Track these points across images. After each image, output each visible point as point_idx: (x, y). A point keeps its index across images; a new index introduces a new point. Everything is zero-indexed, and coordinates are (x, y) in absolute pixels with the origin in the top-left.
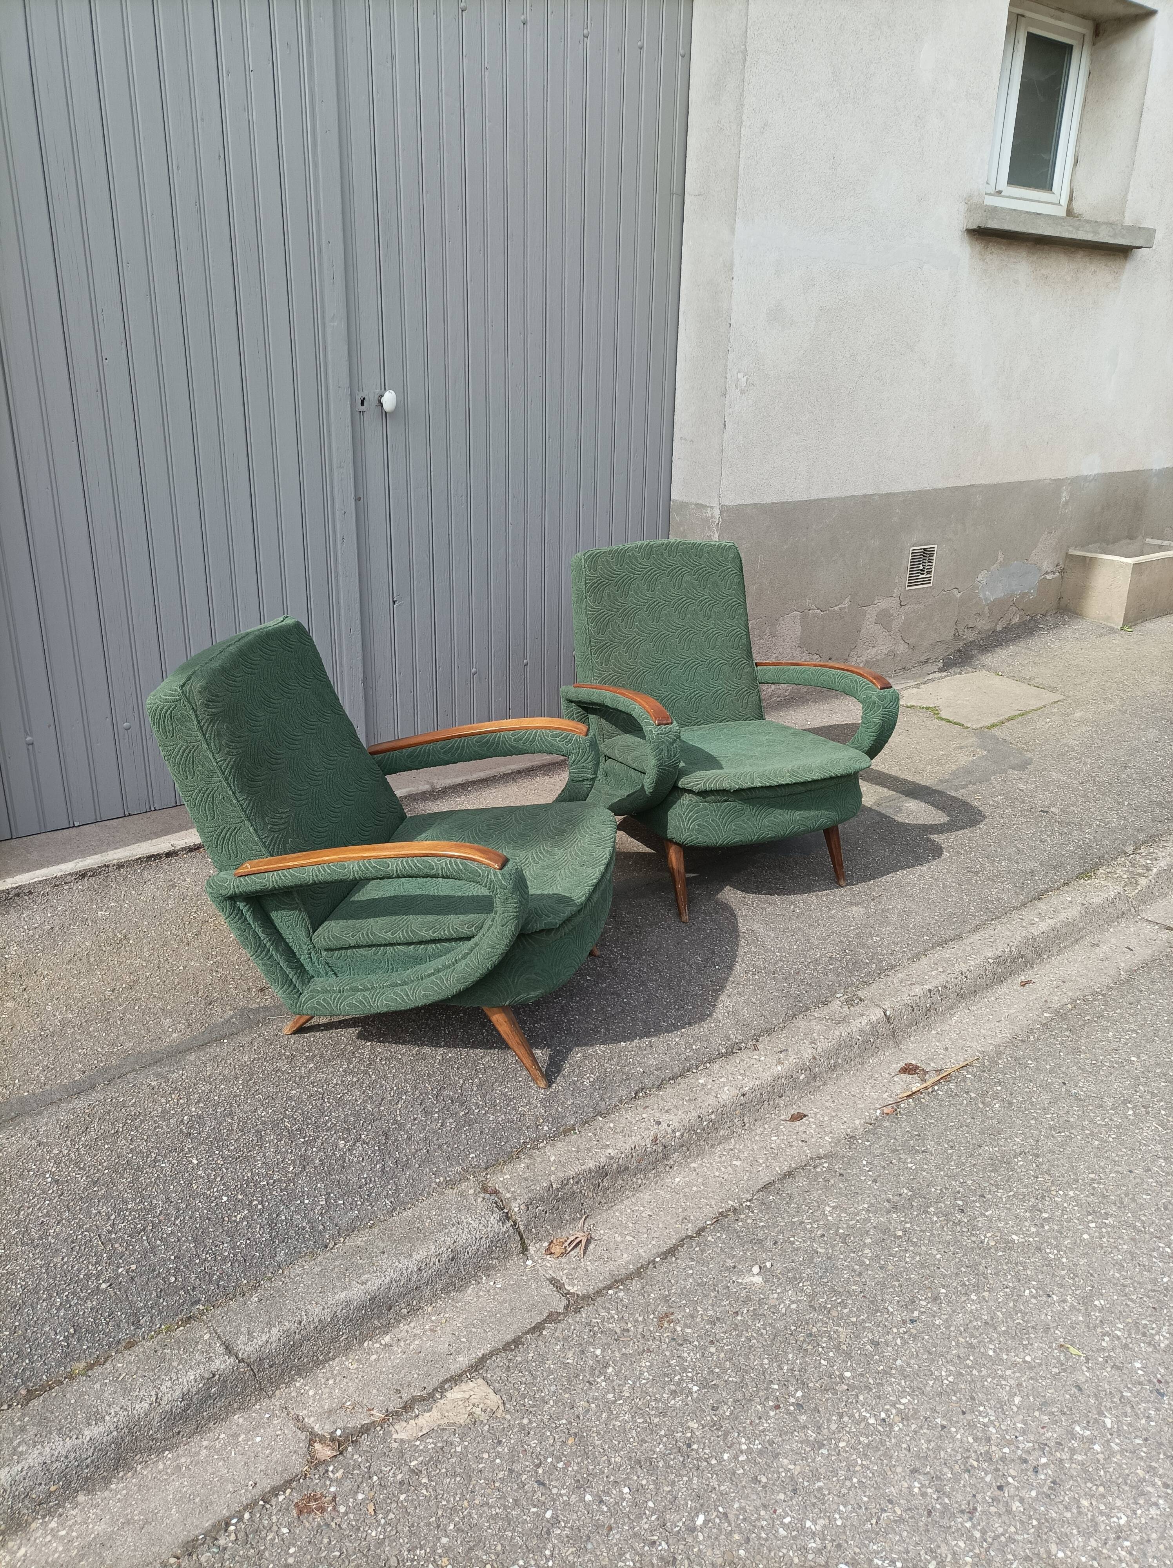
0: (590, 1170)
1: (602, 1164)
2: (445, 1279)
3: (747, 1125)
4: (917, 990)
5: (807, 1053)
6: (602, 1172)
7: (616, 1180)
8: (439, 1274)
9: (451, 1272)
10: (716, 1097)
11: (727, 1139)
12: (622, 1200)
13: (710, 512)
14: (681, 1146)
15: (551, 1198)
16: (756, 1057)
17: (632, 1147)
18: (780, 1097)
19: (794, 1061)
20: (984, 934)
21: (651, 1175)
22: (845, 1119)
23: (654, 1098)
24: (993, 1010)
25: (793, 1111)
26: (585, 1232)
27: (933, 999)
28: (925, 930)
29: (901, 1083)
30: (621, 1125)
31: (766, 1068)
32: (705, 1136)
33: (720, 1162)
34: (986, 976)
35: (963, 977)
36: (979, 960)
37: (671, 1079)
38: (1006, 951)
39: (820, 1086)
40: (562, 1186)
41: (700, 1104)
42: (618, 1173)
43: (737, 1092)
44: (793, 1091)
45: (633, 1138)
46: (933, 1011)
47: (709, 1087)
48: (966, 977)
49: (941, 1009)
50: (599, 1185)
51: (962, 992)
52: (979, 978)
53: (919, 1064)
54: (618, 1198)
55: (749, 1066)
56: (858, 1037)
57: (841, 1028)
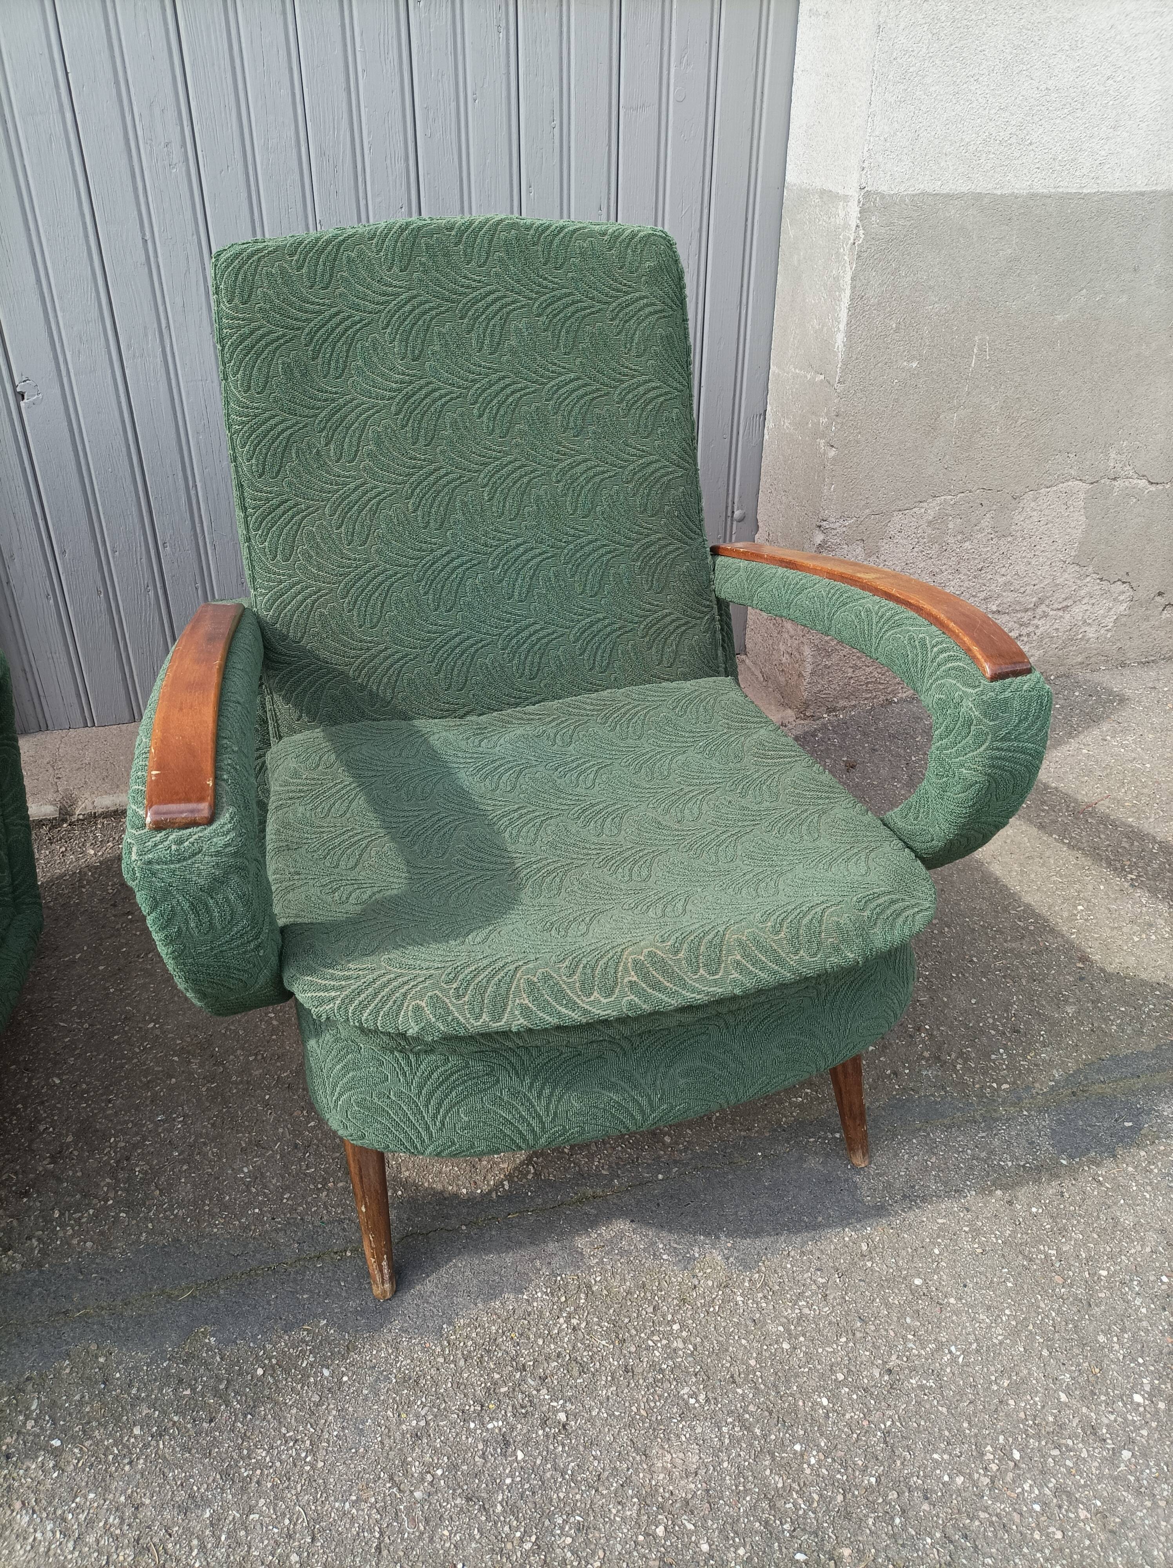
13: (842, 214)
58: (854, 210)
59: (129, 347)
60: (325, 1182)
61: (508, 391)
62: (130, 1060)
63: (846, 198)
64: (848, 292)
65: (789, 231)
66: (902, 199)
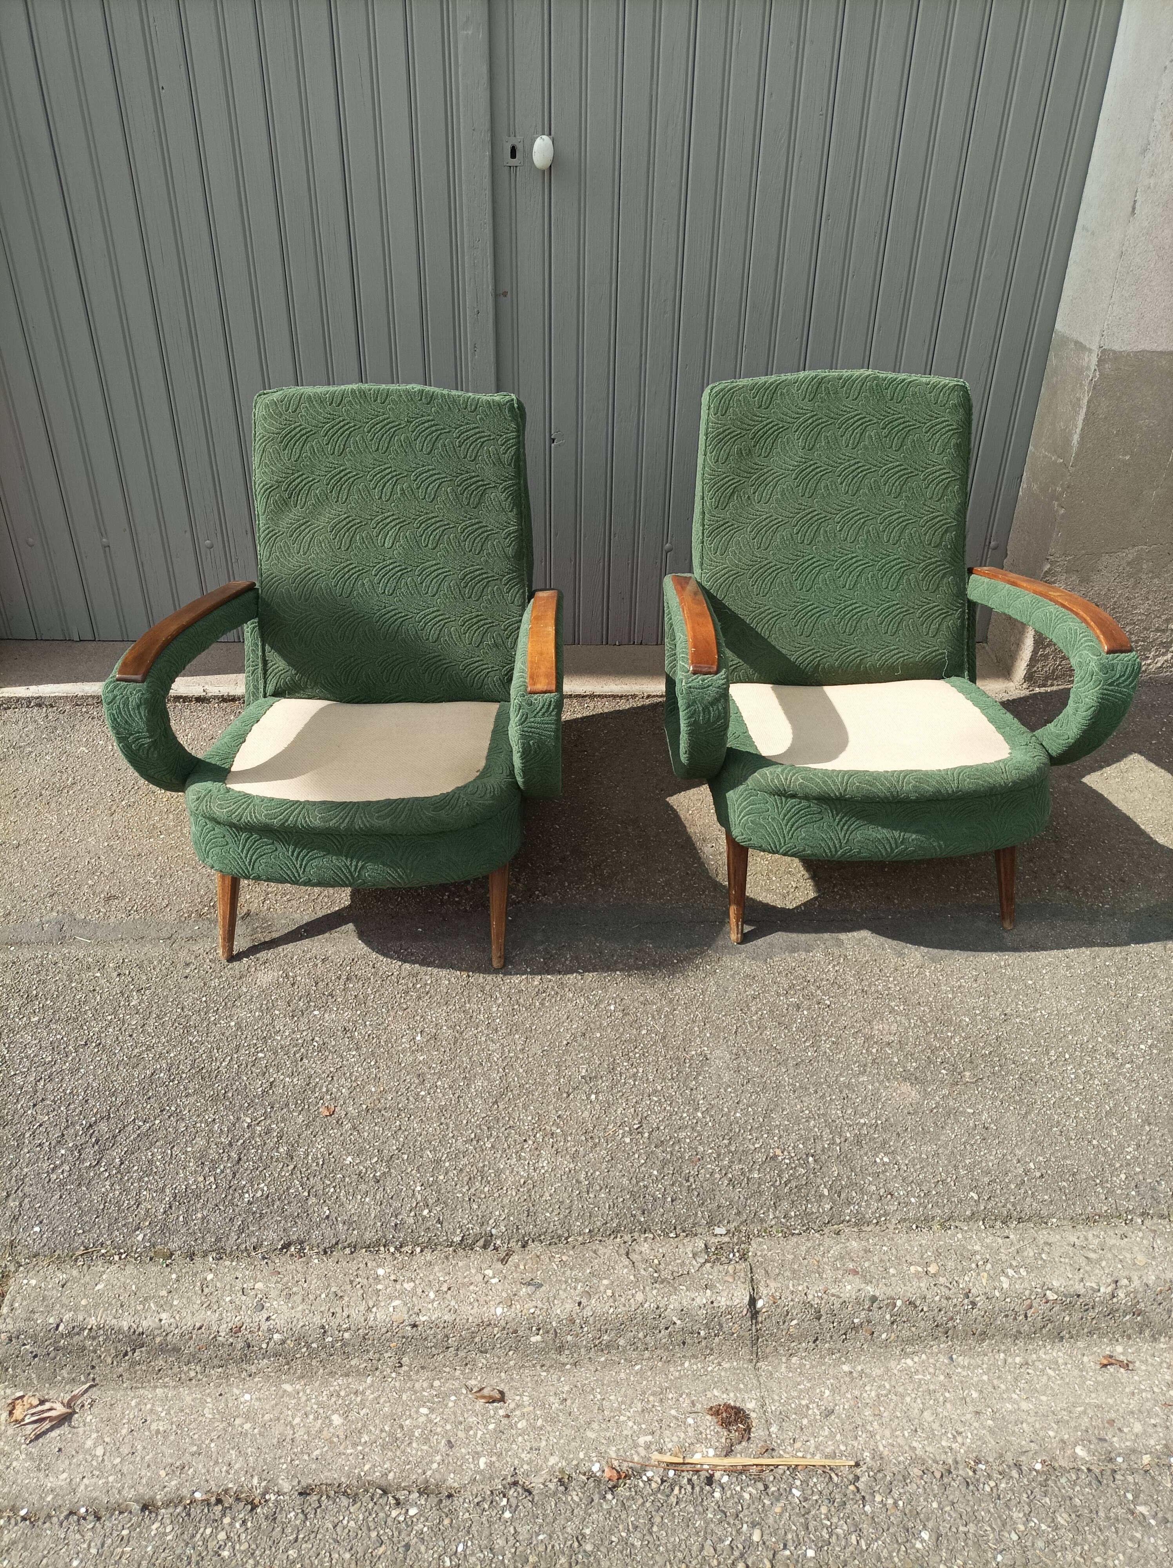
0: (120, 1329)
1: (141, 1330)
3: (405, 1368)
4: (849, 1288)
5: (564, 1308)
6: (137, 1340)
7: (156, 1356)
10: (369, 1309)
11: (362, 1374)
12: (156, 1387)
13: (1087, 359)
14: (277, 1355)
15: (48, 1342)
16: (489, 1272)
17: (198, 1325)
18: (481, 1352)
19: (532, 1311)
20: (1094, 1236)
21: (213, 1372)
22: (544, 1443)
23: (298, 1264)
24: (995, 1382)
25: (494, 1383)
26: (69, 1405)
27: (876, 1315)
28: (986, 1180)
29: (691, 1432)
30: (218, 1285)
31: (482, 1302)
32: (323, 1355)
33: (321, 1405)
34: (1026, 1317)
35: (966, 1301)
36: (1027, 1285)
37: (349, 1245)
38: (1102, 1290)
39: (564, 1365)
40: (70, 1335)
41: (339, 1310)
42: (162, 1350)
43: (406, 1317)
44: (511, 1353)
45: (209, 1313)
46: (863, 1334)
47: (379, 1287)
48: (974, 1304)
49: (884, 1336)
50: (126, 1354)
51: (950, 1324)
52: (1006, 1316)
53: (753, 1415)
54: (149, 1381)
55: (463, 1284)
56: (674, 1319)
57: (655, 1292)
58: (1095, 360)
59: (619, 415)
60: (704, 892)
61: (859, 470)
62: (595, 823)
63: (1090, 350)
64: (1084, 410)
65: (1053, 361)
66: (1129, 354)
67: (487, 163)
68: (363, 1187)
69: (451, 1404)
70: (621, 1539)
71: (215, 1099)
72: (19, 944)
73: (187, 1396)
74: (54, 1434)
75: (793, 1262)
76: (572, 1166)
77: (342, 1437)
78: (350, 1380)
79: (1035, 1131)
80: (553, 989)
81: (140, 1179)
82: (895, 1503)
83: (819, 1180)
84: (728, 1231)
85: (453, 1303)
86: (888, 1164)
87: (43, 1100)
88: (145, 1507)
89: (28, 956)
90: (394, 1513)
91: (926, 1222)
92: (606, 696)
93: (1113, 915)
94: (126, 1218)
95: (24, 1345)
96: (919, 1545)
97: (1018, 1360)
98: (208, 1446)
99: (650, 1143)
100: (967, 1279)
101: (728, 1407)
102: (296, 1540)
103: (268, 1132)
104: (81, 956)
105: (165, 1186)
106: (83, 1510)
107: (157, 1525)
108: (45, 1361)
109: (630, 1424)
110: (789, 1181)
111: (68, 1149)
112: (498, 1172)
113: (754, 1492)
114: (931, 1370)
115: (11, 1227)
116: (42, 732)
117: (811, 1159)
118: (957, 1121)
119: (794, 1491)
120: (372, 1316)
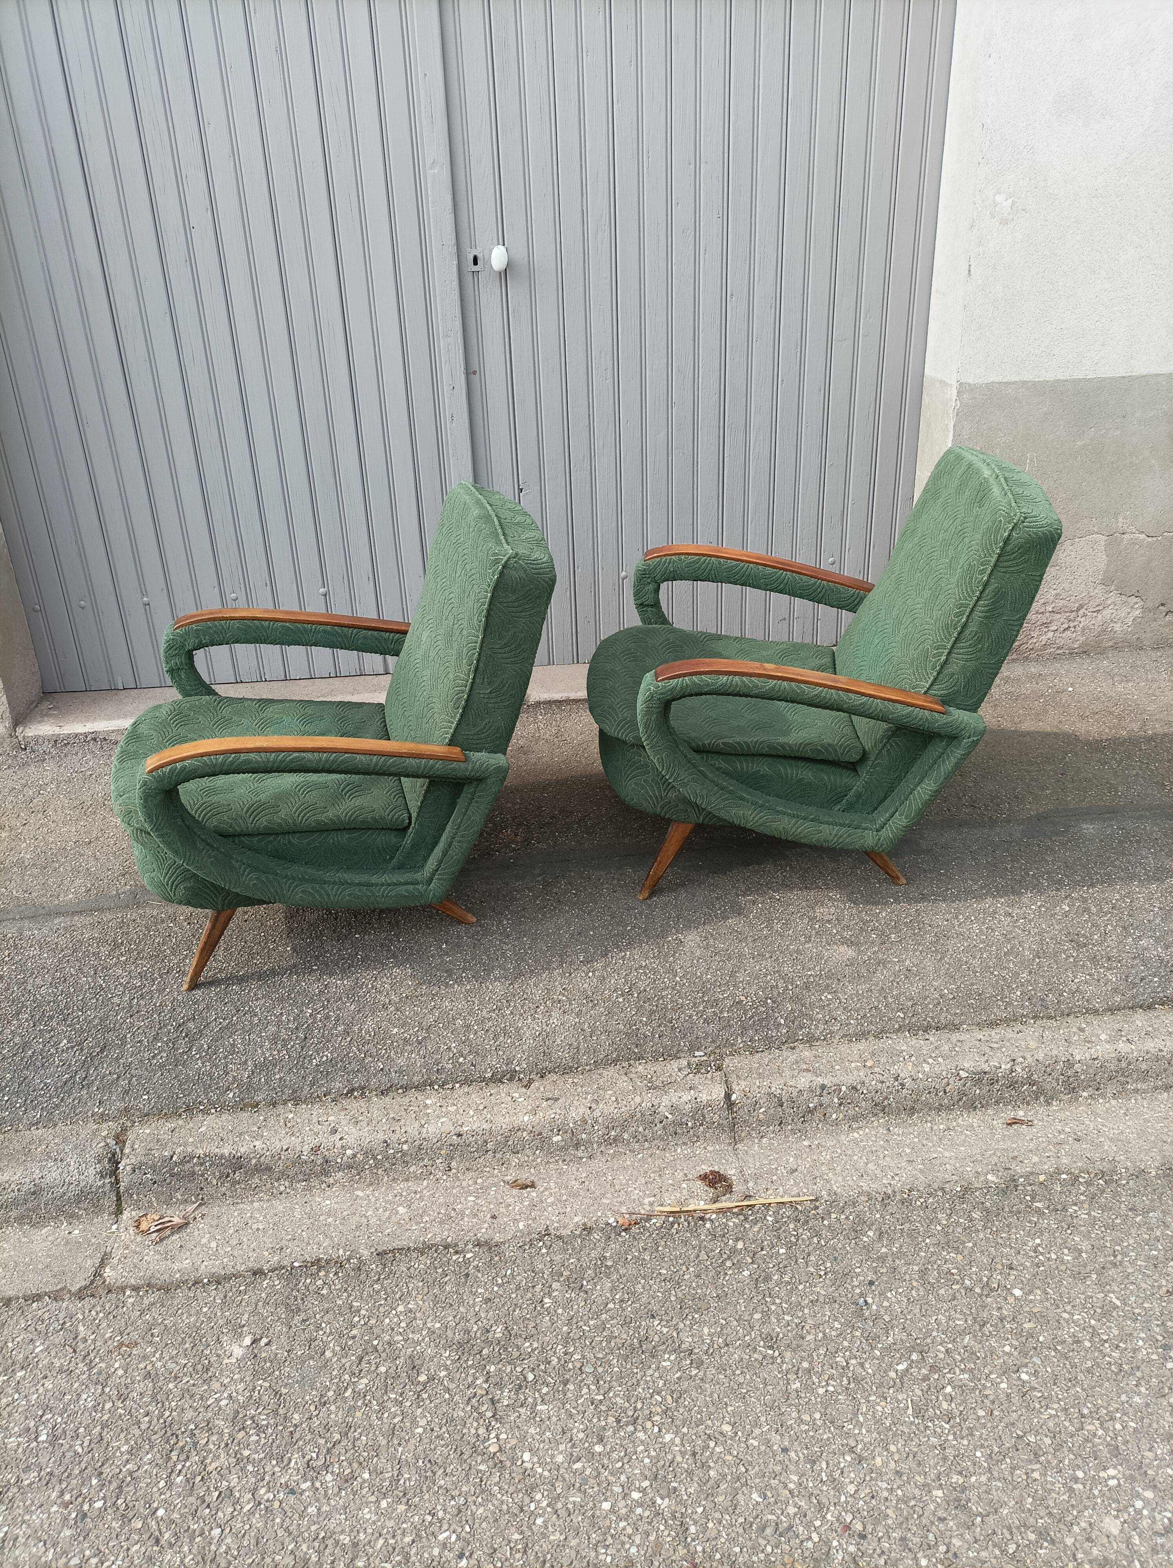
0: (222, 1156)
1: (239, 1155)
2: (22, 1210)
3: (454, 1171)
4: (804, 1081)
5: (578, 1112)
6: (236, 1163)
7: (252, 1176)
8: (15, 1203)
9: (29, 1205)
10: (422, 1126)
11: (418, 1178)
12: (253, 1201)
13: (949, 393)
14: (350, 1167)
15: (165, 1170)
16: (516, 1095)
17: (285, 1148)
18: (514, 1153)
19: (553, 1116)
20: (994, 1034)
21: (298, 1186)
22: (569, 1209)
23: (362, 1103)
24: (924, 1142)
25: (525, 1176)
26: (185, 1218)
27: (825, 1100)
28: (910, 1004)
29: (685, 1192)
30: (298, 1120)
31: (511, 1112)
32: (388, 1166)
33: (386, 1202)
34: (945, 1092)
35: (896, 1083)
36: (943, 1068)
37: (401, 1087)
38: (1003, 1067)
39: (581, 1158)
40: (182, 1162)
41: (397, 1128)
42: (256, 1170)
43: (452, 1128)
44: (538, 1152)
45: (293, 1138)
46: (818, 1115)
47: (428, 1111)
48: (902, 1085)
49: (834, 1116)
50: (228, 1176)
51: (886, 1103)
52: (929, 1093)
53: (734, 1178)
54: (247, 1197)
55: (496, 1104)
56: (667, 1114)
57: (649, 1095)
58: (955, 392)
59: (575, 466)
63: (951, 385)
64: (952, 433)
65: (926, 400)
66: (981, 386)
67: (455, 270)
68: (408, 1048)
69: (492, 1193)
70: (634, 1257)
71: (281, 1000)
72: (101, 910)
73: (279, 1206)
74: (175, 1237)
75: (759, 1068)
76: (577, 1020)
77: (407, 1219)
78: (410, 1184)
79: (948, 969)
80: (552, 905)
81: (225, 1058)
82: (847, 1218)
83: (777, 1015)
84: (706, 1054)
85: (489, 1116)
86: (831, 1000)
87: (138, 1012)
88: (255, 1274)
89: (110, 917)
90: (454, 1258)
91: (862, 1035)
92: (580, 700)
93: (1009, 822)
94: (217, 1083)
95: (145, 1174)
96: (865, 1239)
97: (941, 1127)
98: (301, 1234)
99: (639, 1001)
100: (896, 1067)
101: (712, 1172)
102: (379, 1279)
103: (328, 1017)
104: (155, 913)
105: (246, 1061)
106: (206, 1281)
107: (267, 1281)
108: (162, 1186)
109: (637, 1192)
110: (752, 1017)
111: (163, 1042)
112: (518, 1030)
113: (737, 1221)
114: (873, 1139)
115: (123, 1098)
116: (99, 760)
117: (769, 1001)
118: (884, 967)
119: (768, 1218)
120: (424, 1130)
